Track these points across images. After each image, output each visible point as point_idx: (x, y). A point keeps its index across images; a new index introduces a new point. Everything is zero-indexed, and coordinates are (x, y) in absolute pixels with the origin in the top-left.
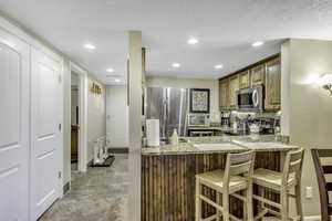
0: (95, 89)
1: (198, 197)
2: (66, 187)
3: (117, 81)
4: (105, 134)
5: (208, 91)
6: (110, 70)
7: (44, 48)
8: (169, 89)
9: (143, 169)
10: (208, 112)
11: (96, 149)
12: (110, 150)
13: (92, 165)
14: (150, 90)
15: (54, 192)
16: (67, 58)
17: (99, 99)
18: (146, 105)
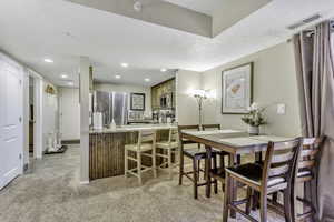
0: (49, 90)
1: (126, 157)
2: (26, 167)
3: (71, 84)
4: (58, 128)
5: (144, 95)
6: (64, 76)
7: (9, 59)
8: (114, 94)
9: (91, 144)
10: (144, 110)
11: (50, 140)
12: (63, 142)
13: (46, 153)
14: (99, 93)
15: (15, 169)
16: (26, 66)
17: (52, 98)
18: (95, 104)
